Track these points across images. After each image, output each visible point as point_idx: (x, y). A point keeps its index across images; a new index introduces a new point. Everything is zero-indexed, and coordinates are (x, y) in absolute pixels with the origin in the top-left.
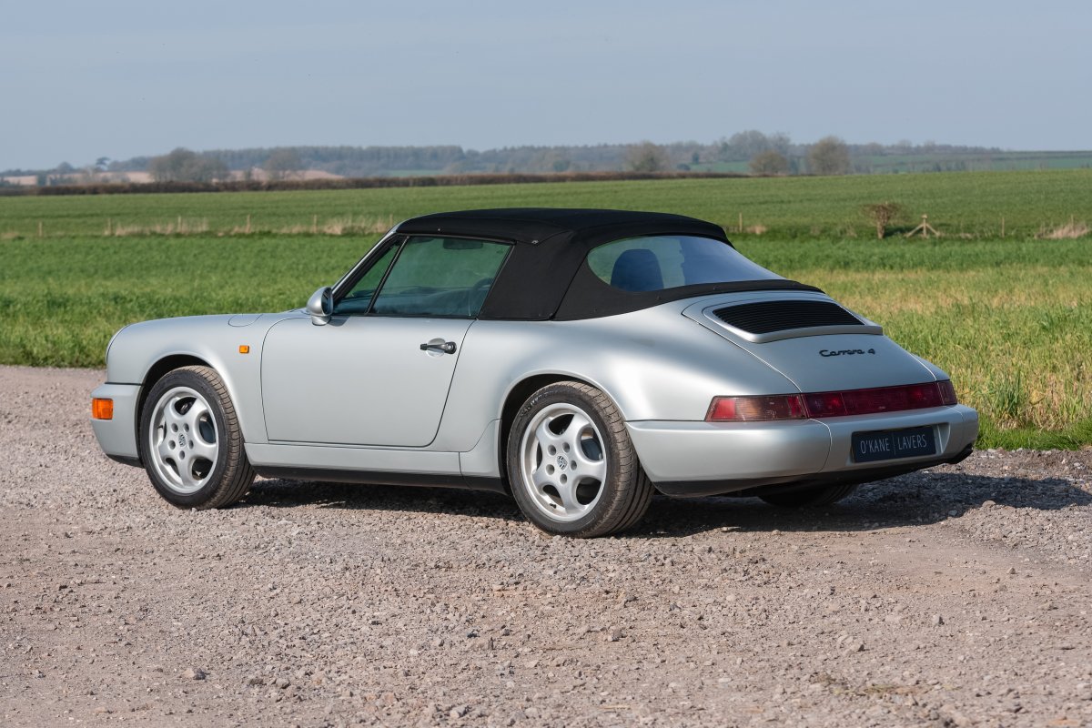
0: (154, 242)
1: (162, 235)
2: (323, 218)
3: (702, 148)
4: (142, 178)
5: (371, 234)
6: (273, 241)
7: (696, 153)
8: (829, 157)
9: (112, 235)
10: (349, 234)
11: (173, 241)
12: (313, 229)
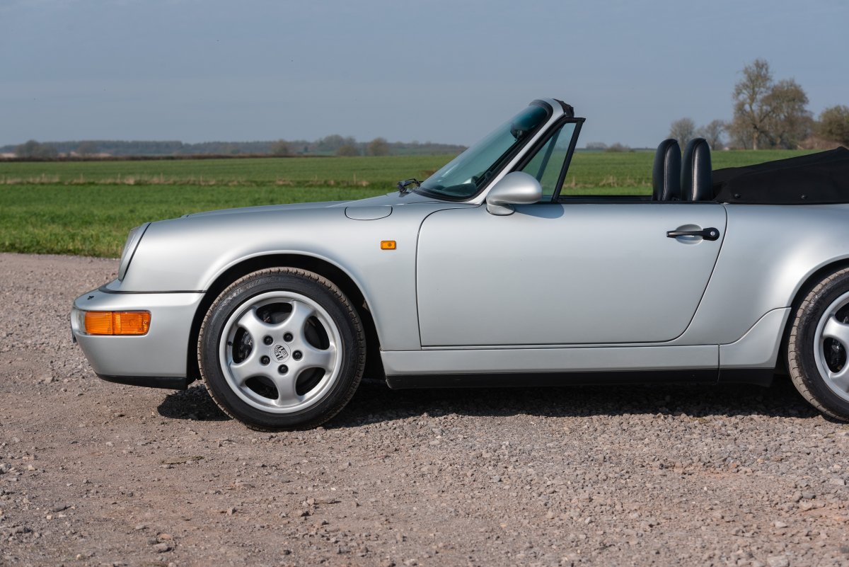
0: (30, 187)
1: (33, 184)
2: (123, 175)
3: (309, 144)
4: (11, 155)
5: (151, 184)
6: (97, 187)
7: (306, 146)
8: (379, 148)
9: (5, 184)
10: (138, 184)
11: (40, 187)
12: (118, 181)
